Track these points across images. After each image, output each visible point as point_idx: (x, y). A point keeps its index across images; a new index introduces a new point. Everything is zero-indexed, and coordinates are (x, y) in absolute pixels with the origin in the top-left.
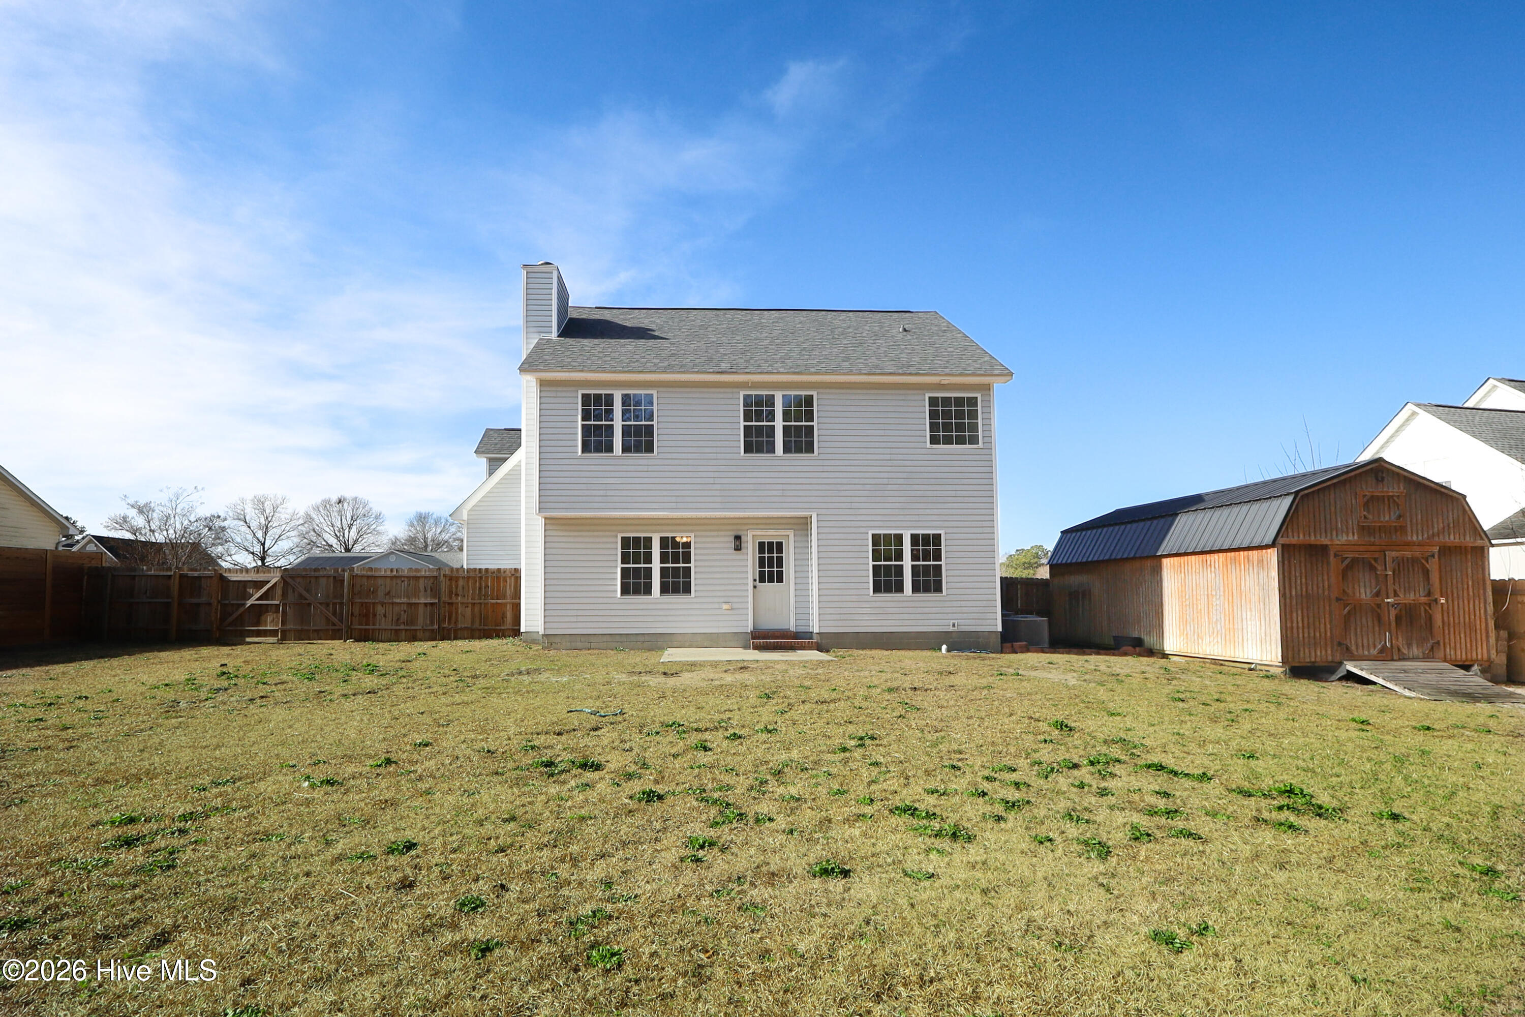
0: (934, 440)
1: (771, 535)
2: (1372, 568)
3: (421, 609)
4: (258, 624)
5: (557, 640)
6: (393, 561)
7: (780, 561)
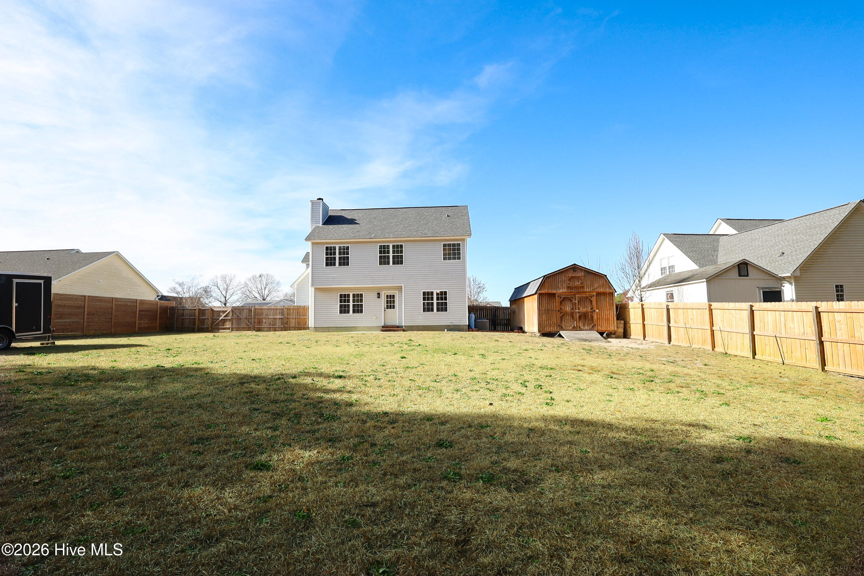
0: (445, 259)
1: (390, 293)
2: (571, 300)
3: (278, 320)
4: (223, 326)
5: (318, 329)
6: (282, 304)
7: (394, 301)
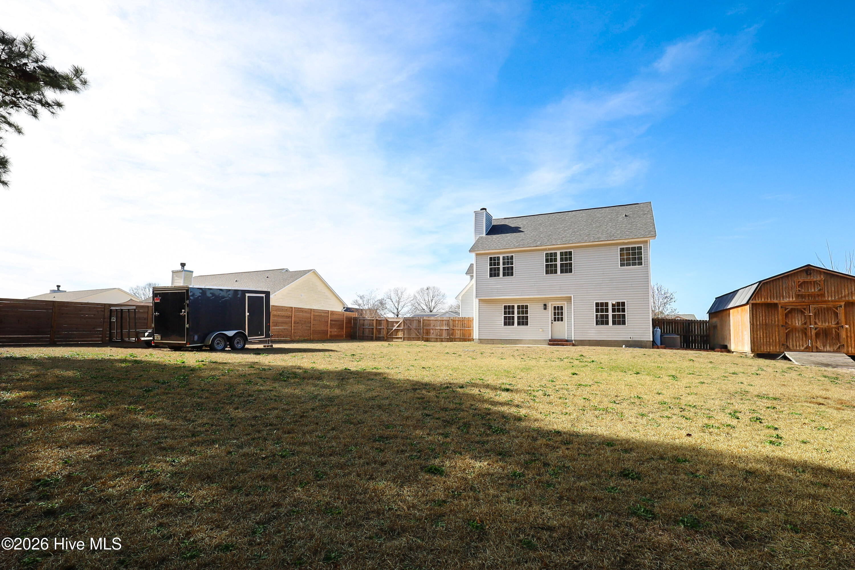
0: (622, 265)
1: (558, 304)
2: (803, 313)
3: (444, 331)
4: (396, 335)
5: (483, 341)
6: (447, 315)
7: (562, 313)
